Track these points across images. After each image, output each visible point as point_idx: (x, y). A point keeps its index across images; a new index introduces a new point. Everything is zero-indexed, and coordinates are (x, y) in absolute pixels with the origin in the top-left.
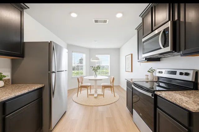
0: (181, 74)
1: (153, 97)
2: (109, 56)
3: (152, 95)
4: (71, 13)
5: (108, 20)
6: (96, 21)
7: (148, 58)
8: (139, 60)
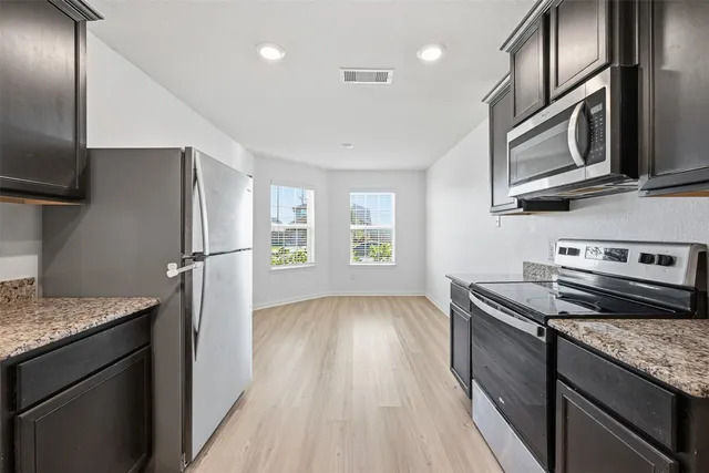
0: (646, 259)
1: (544, 339)
2: (393, 195)
3: (540, 332)
4: (259, 44)
5: (390, 73)
6: (350, 77)
7: (527, 202)
8: (494, 209)
